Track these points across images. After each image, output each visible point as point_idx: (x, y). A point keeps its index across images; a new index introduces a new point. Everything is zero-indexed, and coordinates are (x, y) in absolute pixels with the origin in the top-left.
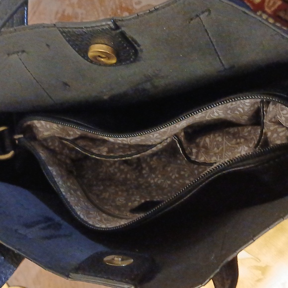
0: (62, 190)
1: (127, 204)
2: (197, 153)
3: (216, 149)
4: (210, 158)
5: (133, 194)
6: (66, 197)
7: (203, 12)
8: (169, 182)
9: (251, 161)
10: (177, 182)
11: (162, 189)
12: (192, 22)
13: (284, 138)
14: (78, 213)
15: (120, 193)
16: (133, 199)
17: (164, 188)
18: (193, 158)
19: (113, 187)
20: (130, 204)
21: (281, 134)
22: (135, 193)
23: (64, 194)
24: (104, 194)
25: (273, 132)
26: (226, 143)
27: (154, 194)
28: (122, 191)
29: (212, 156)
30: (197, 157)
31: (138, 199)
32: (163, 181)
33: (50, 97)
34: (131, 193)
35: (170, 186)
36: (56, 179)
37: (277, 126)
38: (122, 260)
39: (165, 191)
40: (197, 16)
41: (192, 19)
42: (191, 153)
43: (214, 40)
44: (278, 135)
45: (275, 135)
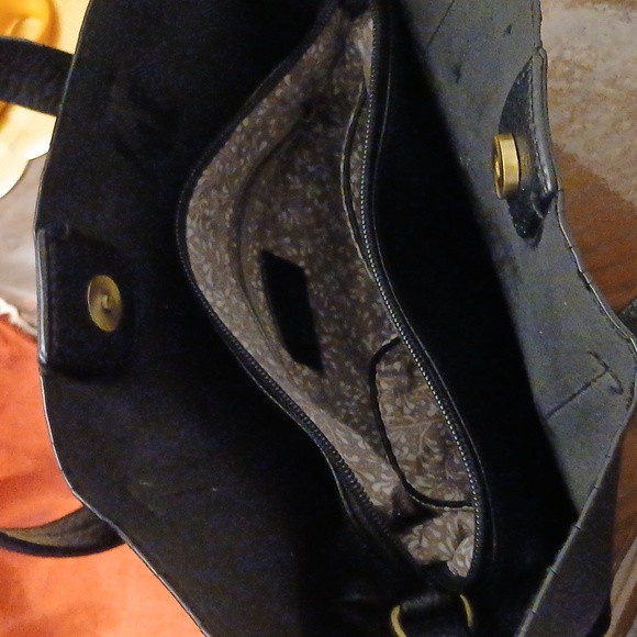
0: (246, 122)
1: (286, 234)
2: (394, 372)
3: (412, 406)
4: (388, 401)
5: (313, 237)
6: (233, 136)
7: (615, 377)
8: (363, 299)
9: (357, 508)
10: (367, 315)
11: (344, 290)
12: (593, 357)
13: (435, 553)
14: (206, 172)
15: (309, 210)
16: (302, 242)
17: (347, 294)
18: (382, 367)
19: (318, 192)
20: (287, 240)
21: (442, 547)
22: (318, 241)
23: (239, 129)
24: (297, 179)
25: (443, 529)
26: (423, 427)
27: (328, 278)
28: (317, 213)
29: (394, 405)
30: (385, 374)
31: (303, 253)
32: (363, 285)
33: (432, 39)
34: (317, 231)
35: (356, 302)
36: (265, 101)
37: (454, 537)
38: (107, 312)
39: (343, 298)
40: (607, 367)
41: (596, 356)
42: (390, 361)
43: (577, 400)
44: (438, 540)
45: (437, 535)
